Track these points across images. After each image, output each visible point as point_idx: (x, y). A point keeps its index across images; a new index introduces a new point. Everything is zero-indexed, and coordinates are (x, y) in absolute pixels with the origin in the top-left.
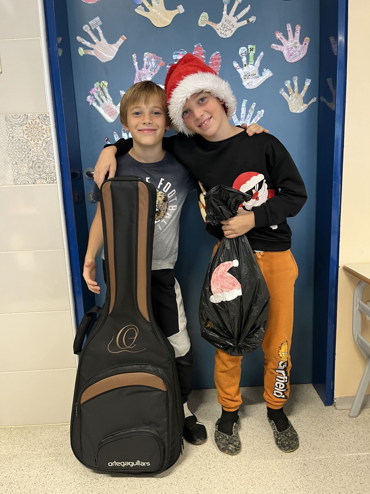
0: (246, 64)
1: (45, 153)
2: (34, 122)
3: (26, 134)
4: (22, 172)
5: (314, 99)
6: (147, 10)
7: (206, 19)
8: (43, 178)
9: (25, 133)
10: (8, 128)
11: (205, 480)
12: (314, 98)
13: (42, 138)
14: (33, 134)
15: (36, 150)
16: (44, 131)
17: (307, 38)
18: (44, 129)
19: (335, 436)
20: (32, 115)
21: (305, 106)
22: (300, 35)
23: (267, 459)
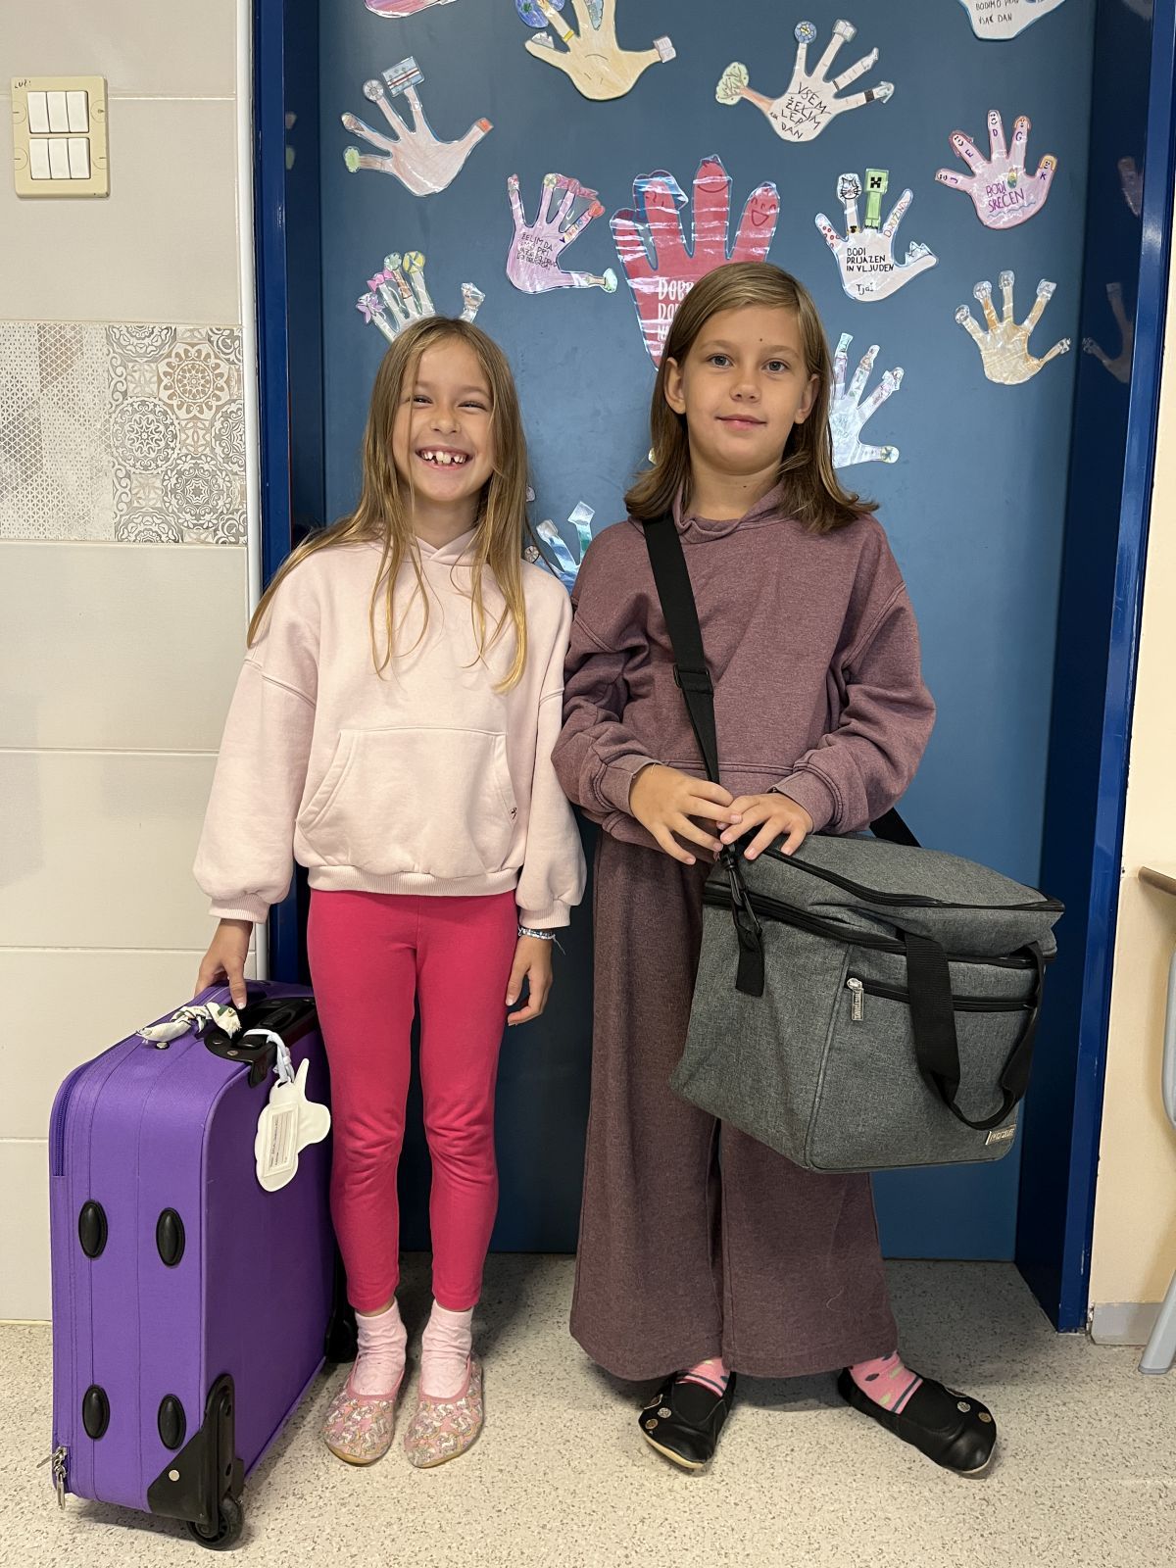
0: (856, 224)
1: (219, 450)
2: (193, 351)
3: (166, 388)
4: (143, 503)
5: (1062, 344)
6: (561, 46)
7: (739, 84)
8: (205, 527)
9: (163, 384)
10: (112, 365)
11: (656, 1526)
12: (1064, 341)
13: (214, 403)
14: (188, 388)
15: (190, 438)
16: (221, 382)
17: (1048, 158)
18: (221, 375)
19: (1089, 1423)
20: (191, 331)
21: (1035, 365)
22: (1028, 144)
23: (859, 1476)
